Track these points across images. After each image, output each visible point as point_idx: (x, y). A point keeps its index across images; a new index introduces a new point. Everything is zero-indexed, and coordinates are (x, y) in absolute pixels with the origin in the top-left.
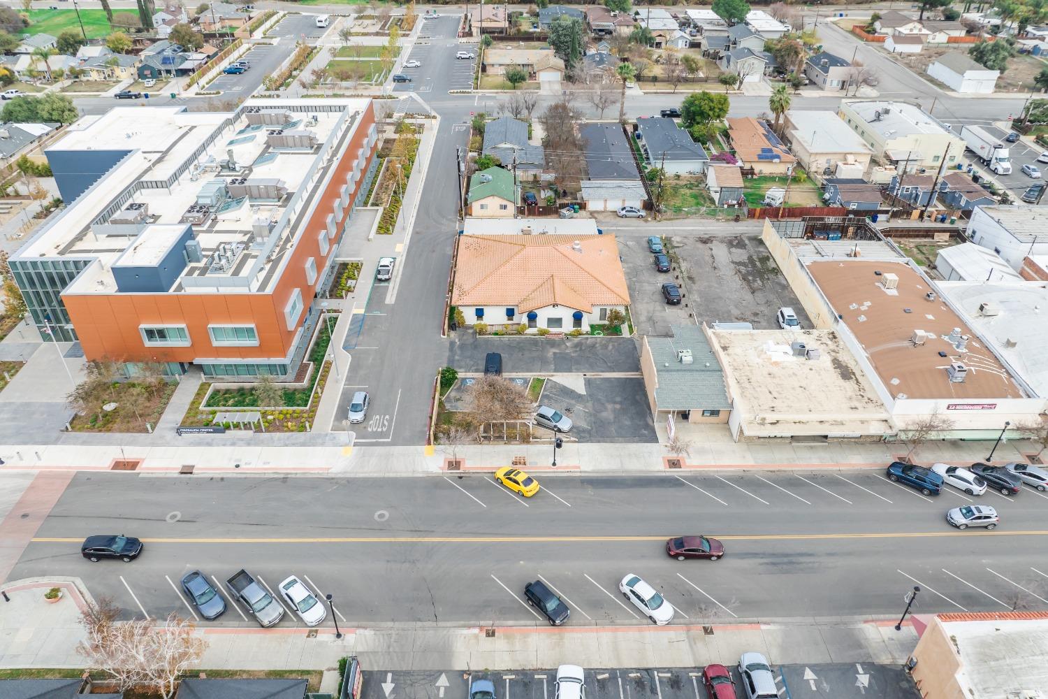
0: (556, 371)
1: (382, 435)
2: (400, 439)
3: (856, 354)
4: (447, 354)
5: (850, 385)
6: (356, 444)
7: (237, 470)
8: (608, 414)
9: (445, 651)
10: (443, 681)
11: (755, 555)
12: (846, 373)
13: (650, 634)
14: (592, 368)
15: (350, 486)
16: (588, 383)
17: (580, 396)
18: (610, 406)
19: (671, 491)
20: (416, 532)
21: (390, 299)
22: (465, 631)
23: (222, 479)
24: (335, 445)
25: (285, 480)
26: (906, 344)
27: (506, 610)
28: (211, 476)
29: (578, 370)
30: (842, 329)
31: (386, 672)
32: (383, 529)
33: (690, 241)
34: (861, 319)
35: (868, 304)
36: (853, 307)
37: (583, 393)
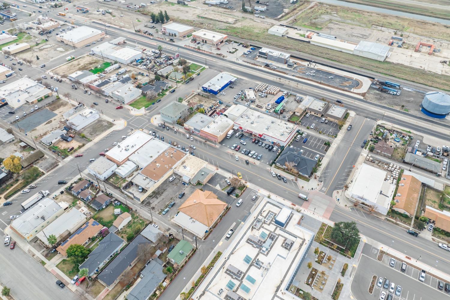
0: (218, 190)
1: (253, 192)
2: (251, 190)
3: (179, 162)
4: (233, 203)
5: (186, 161)
6: (257, 192)
7: (277, 196)
8: (219, 179)
9: (260, 164)
10: (262, 161)
12: (184, 162)
14: (212, 188)
15: (262, 187)
16: (215, 186)
18: (217, 181)
19: (222, 166)
20: (257, 176)
22: (257, 164)
24: (261, 194)
25: (270, 191)
26: (173, 158)
27: (251, 164)
29: (215, 189)
30: (174, 167)
31: (267, 164)
32: (260, 178)
33: (156, 210)
34: (170, 165)
35: (166, 166)
36: (167, 167)
37: (218, 185)
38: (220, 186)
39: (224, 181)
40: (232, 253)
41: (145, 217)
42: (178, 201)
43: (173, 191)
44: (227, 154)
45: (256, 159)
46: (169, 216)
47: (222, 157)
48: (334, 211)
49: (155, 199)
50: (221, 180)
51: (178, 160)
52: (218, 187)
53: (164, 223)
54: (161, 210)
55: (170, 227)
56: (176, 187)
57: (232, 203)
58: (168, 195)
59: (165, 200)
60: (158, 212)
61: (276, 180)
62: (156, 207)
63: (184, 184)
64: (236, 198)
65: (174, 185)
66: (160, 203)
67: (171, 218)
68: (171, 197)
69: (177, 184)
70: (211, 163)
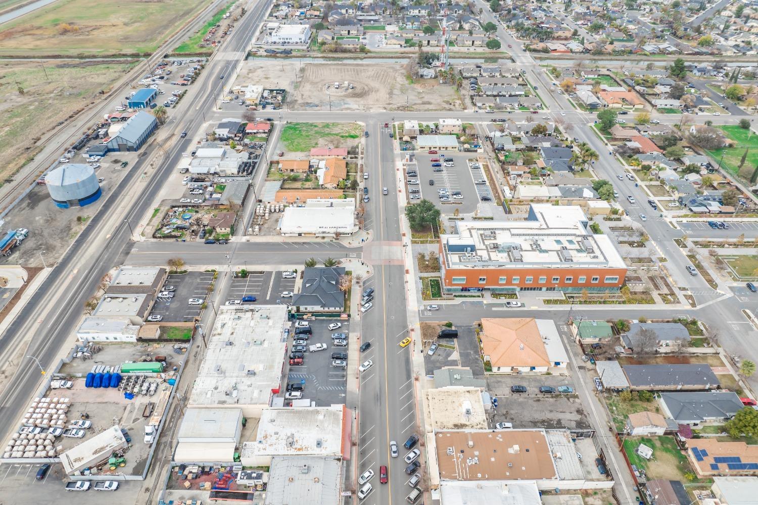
0: (460, 353)
1: (423, 315)
2: (422, 318)
6: (419, 310)
7: (407, 291)
8: (438, 364)
9: (354, 331)
10: (346, 331)
14: (463, 362)
15: (403, 311)
19: (405, 377)
20: (387, 324)
21: (494, 309)
22: (359, 334)
24: (418, 306)
25: (405, 299)
27: (364, 341)
29: (461, 359)
32: (388, 318)
33: (577, 406)
34: (490, 436)
35: (501, 440)
36: (500, 436)
37: (449, 359)
38: (449, 355)
39: (434, 356)
41: (602, 409)
42: (532, 390)
43: (523, 408)
44: (364, 388)
47: (380, 389)
48: (384, 240)
50: (438, 361)
51: (465, 433)
52: (455, 356)
53: (581, 380)
54: (568, 399)
55: (577, 369)
56: (512, 412)
57: (466, 326)
58: (536, 410)
59: (549, 408)
60: (577, 400)
61: (376, 300)
62: (573, 409)
63: (495, 401)
65: (512, 416)
66: (561, 410)
67: (564, 377)
68: (535, 404)
69: (504, 415)
70: (410, 396)
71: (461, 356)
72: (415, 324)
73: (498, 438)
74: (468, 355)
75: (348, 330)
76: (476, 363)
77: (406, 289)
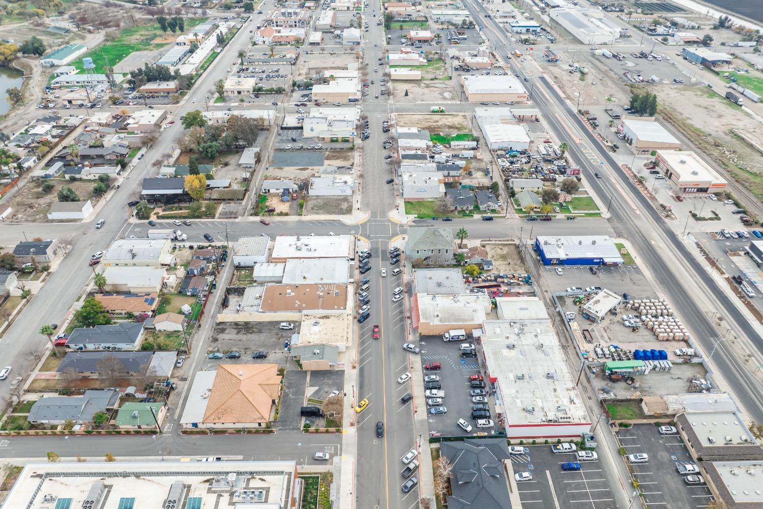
0: (303, 395)
1: (336, 448)
2: (339, 441)
3: (321, 312)
4: (288, 431)
5: (332, 318)
6: (341, 455)
7: (353, 493)
8: (330, 382)
9: (422, 421)
10: (431, 421)
11: (389, 355)
12: (327, 317)
13: (414, 378)
14: (304, 384)
15: (361, 454)
16: (311, 386)
17: (319, 389)
18: (326, 381)
19: (366, 369)
22: (415, 417)
23: (357, 497)
24: (340, 462)
25: (358, 476)
26: (321, 299)
27: (409, 409)
28: (355, 502)
29: (304, 388)
30: (305, 312)
31: (430, 434)
33: (214, 345)
34: (304, 305)
35: (297, 301)
36: (296, 305)
37: (317, 388)
38: (316, 393)
40: (138, 475)
42: (246, 358)
43: (263, 342)
44: (405, 360)
45: (427, 409)
46: (209, 365)
49: (235, 331)
50: (330, 386)
51: (323, 308)
52: (310, 391)
53: (193, 368)
54: (218, 350)
55: (189, 378)
56: (274, 340)
57: (286, 429)
58: (253, 341)
59: (240, 343)
60: (211, 349)
61: (398, 470)
62: (219, 342)
63: (286, 345)
64: (302, 428)
65: (276, 336)
66: (231, 341)
68: (251, 346)
69: (283, 337)
70: (361, 352)
71: (304, 392)
72: (349, 432)
73: (299, 303)
74: (295, 393)
75: (429, 423)
76: (290, 383)
77: (354, 495)
